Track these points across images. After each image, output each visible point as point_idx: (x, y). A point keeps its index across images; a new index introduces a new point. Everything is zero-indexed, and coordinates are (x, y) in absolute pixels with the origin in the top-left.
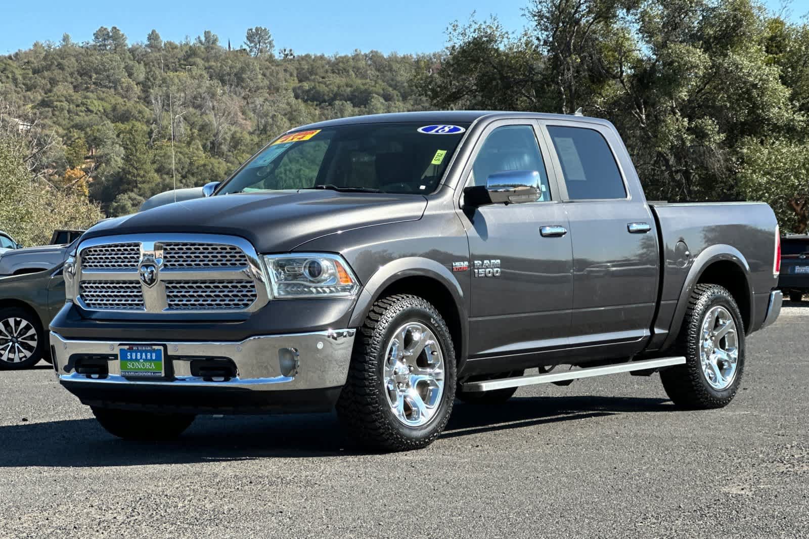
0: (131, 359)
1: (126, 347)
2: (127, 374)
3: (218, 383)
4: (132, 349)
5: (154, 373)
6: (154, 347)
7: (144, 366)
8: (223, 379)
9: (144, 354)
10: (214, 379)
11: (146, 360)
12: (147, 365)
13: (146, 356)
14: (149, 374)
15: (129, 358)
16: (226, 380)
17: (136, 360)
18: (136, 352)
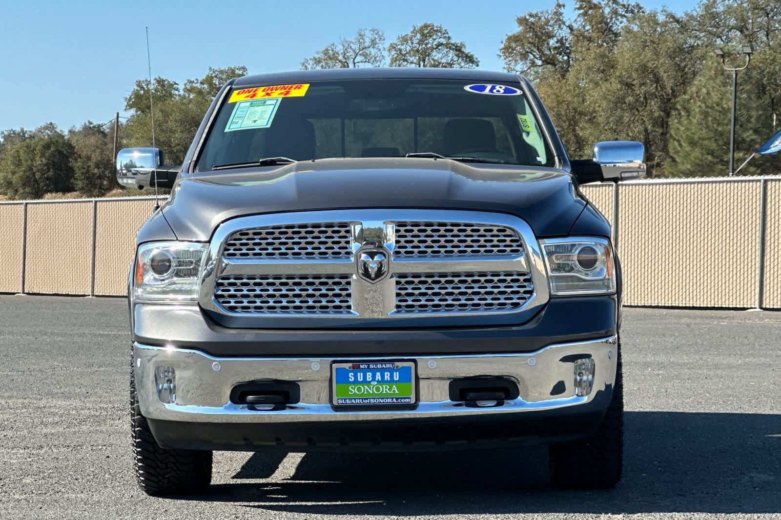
0: (356, 382)
1: (347, 366)
2: (348, 401)
3: (488, 409)
4: (359, 367)
5: (397, 399)
6: (396, 364)
7: (378, 389)
8: (494, 403)
9: (378, 374)
10: (480, 403)
11: (382, 381)
12: (385, 389)
13: (383, 376)
14: (389, 400)
15: (352, 379)
16: (500, 404)
17: (365, 381)
18: (365, 372)
